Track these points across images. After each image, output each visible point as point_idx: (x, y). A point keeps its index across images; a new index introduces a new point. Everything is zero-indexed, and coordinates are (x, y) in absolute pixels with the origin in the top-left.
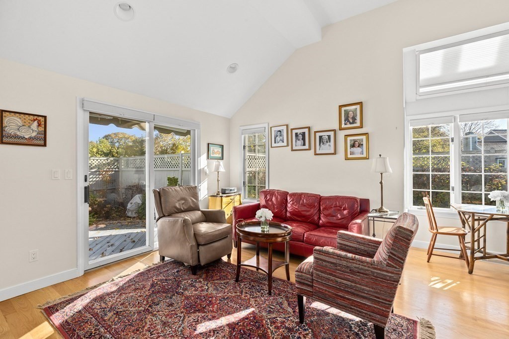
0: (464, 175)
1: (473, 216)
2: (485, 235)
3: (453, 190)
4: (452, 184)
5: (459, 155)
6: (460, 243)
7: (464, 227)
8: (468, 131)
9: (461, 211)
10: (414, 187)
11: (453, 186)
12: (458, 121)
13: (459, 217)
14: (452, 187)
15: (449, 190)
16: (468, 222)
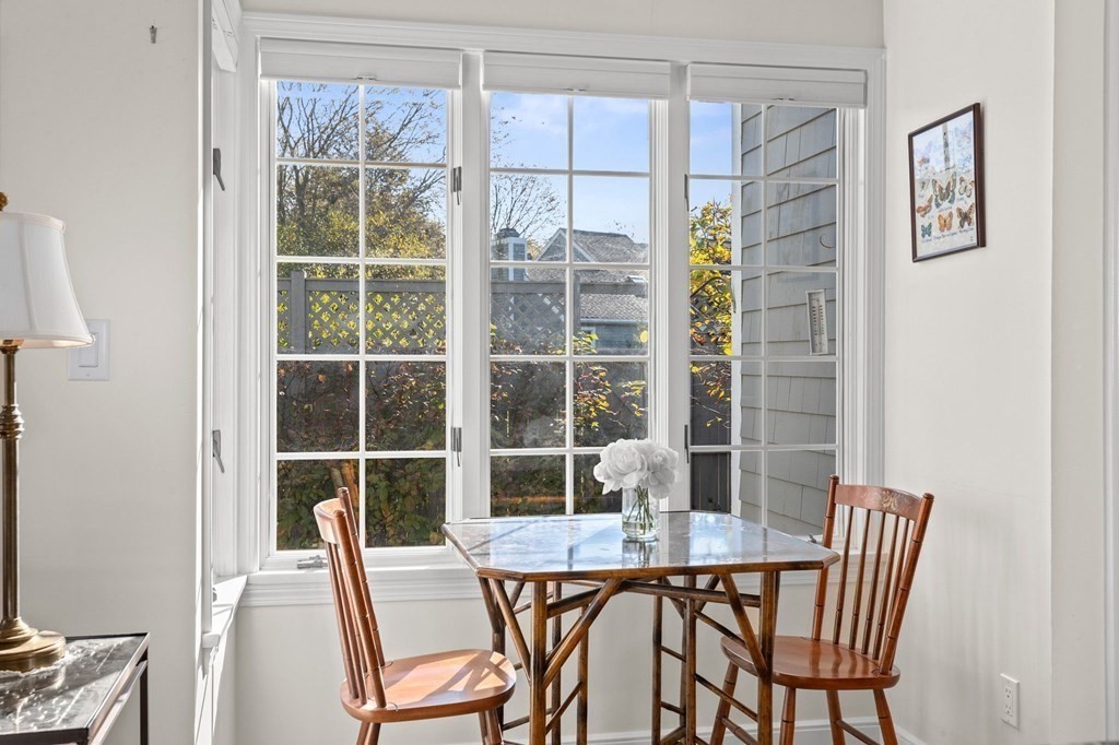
0: (499, 364)
1: (541, 592)
2: (582, 685)
3: (457, 447)
4: (454, 417)
5: (485, 263)
6: (485, 734)
7: (500, 647)
8: (505, 227)
9: (492, 572)
10: (285, 443)
11: (457, 425)
12: (482, 82)
13: (479, 592)
14: (454, 430)
15: (441, 446)
16: (512, 615)
